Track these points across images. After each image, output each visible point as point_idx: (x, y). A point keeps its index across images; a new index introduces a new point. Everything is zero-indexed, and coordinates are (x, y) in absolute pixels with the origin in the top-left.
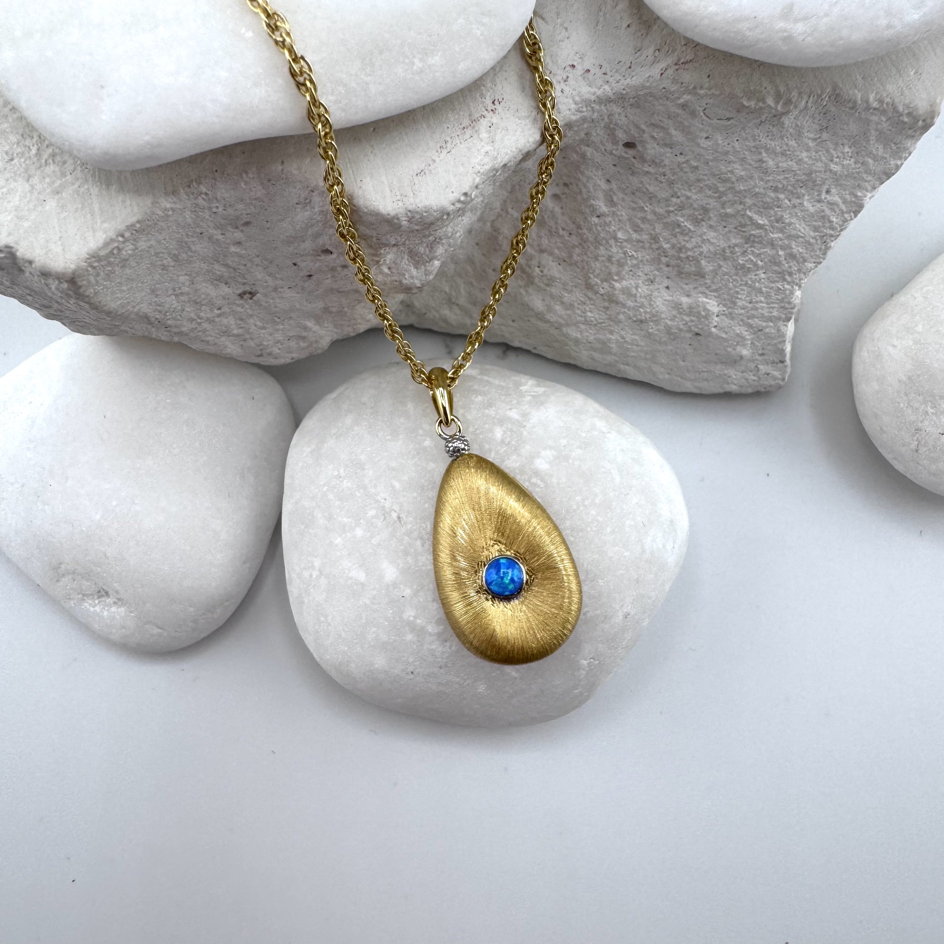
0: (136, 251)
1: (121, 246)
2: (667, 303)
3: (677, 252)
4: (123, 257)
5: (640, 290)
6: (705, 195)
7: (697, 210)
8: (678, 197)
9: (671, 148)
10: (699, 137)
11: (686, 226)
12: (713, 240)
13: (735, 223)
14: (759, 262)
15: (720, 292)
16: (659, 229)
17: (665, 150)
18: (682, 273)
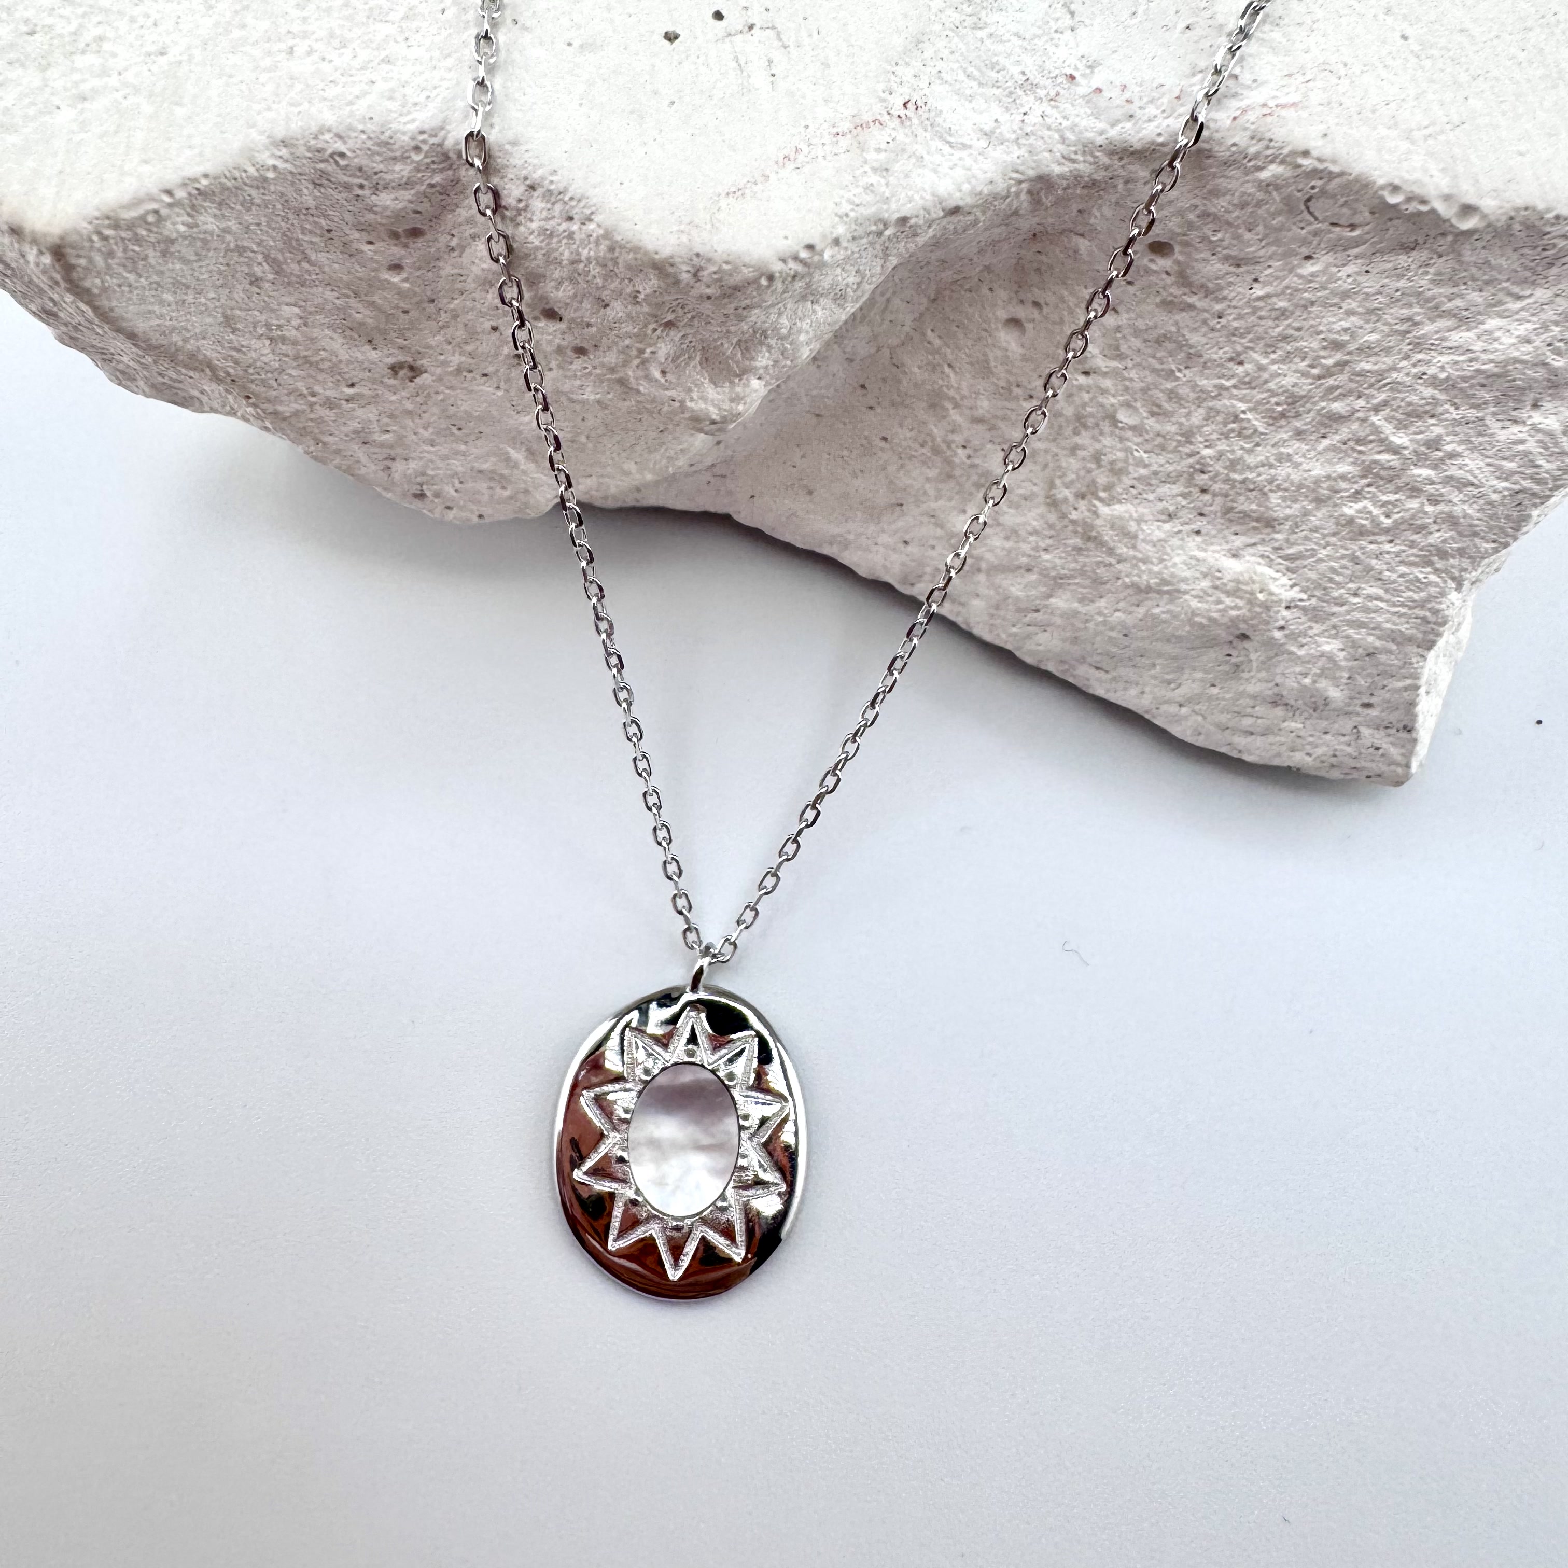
0: (195, 230)
1: (164, 212)
2: (1193, 562)
3: (1225, 468)
4: (166, 233)
5: (1145, 528)
6: (1294, 367)
7: (1273, 394)
8: (1241, 363)
9: (1238, 266)
10: (1293, 253)
11: (1249, 420)
12: (1297, 459)
13: (1345, 432)
14: (1382, 518)
15: (1298, 563)
16: (1197, 418)
17: (1227, 268)
18: (1229, 510)
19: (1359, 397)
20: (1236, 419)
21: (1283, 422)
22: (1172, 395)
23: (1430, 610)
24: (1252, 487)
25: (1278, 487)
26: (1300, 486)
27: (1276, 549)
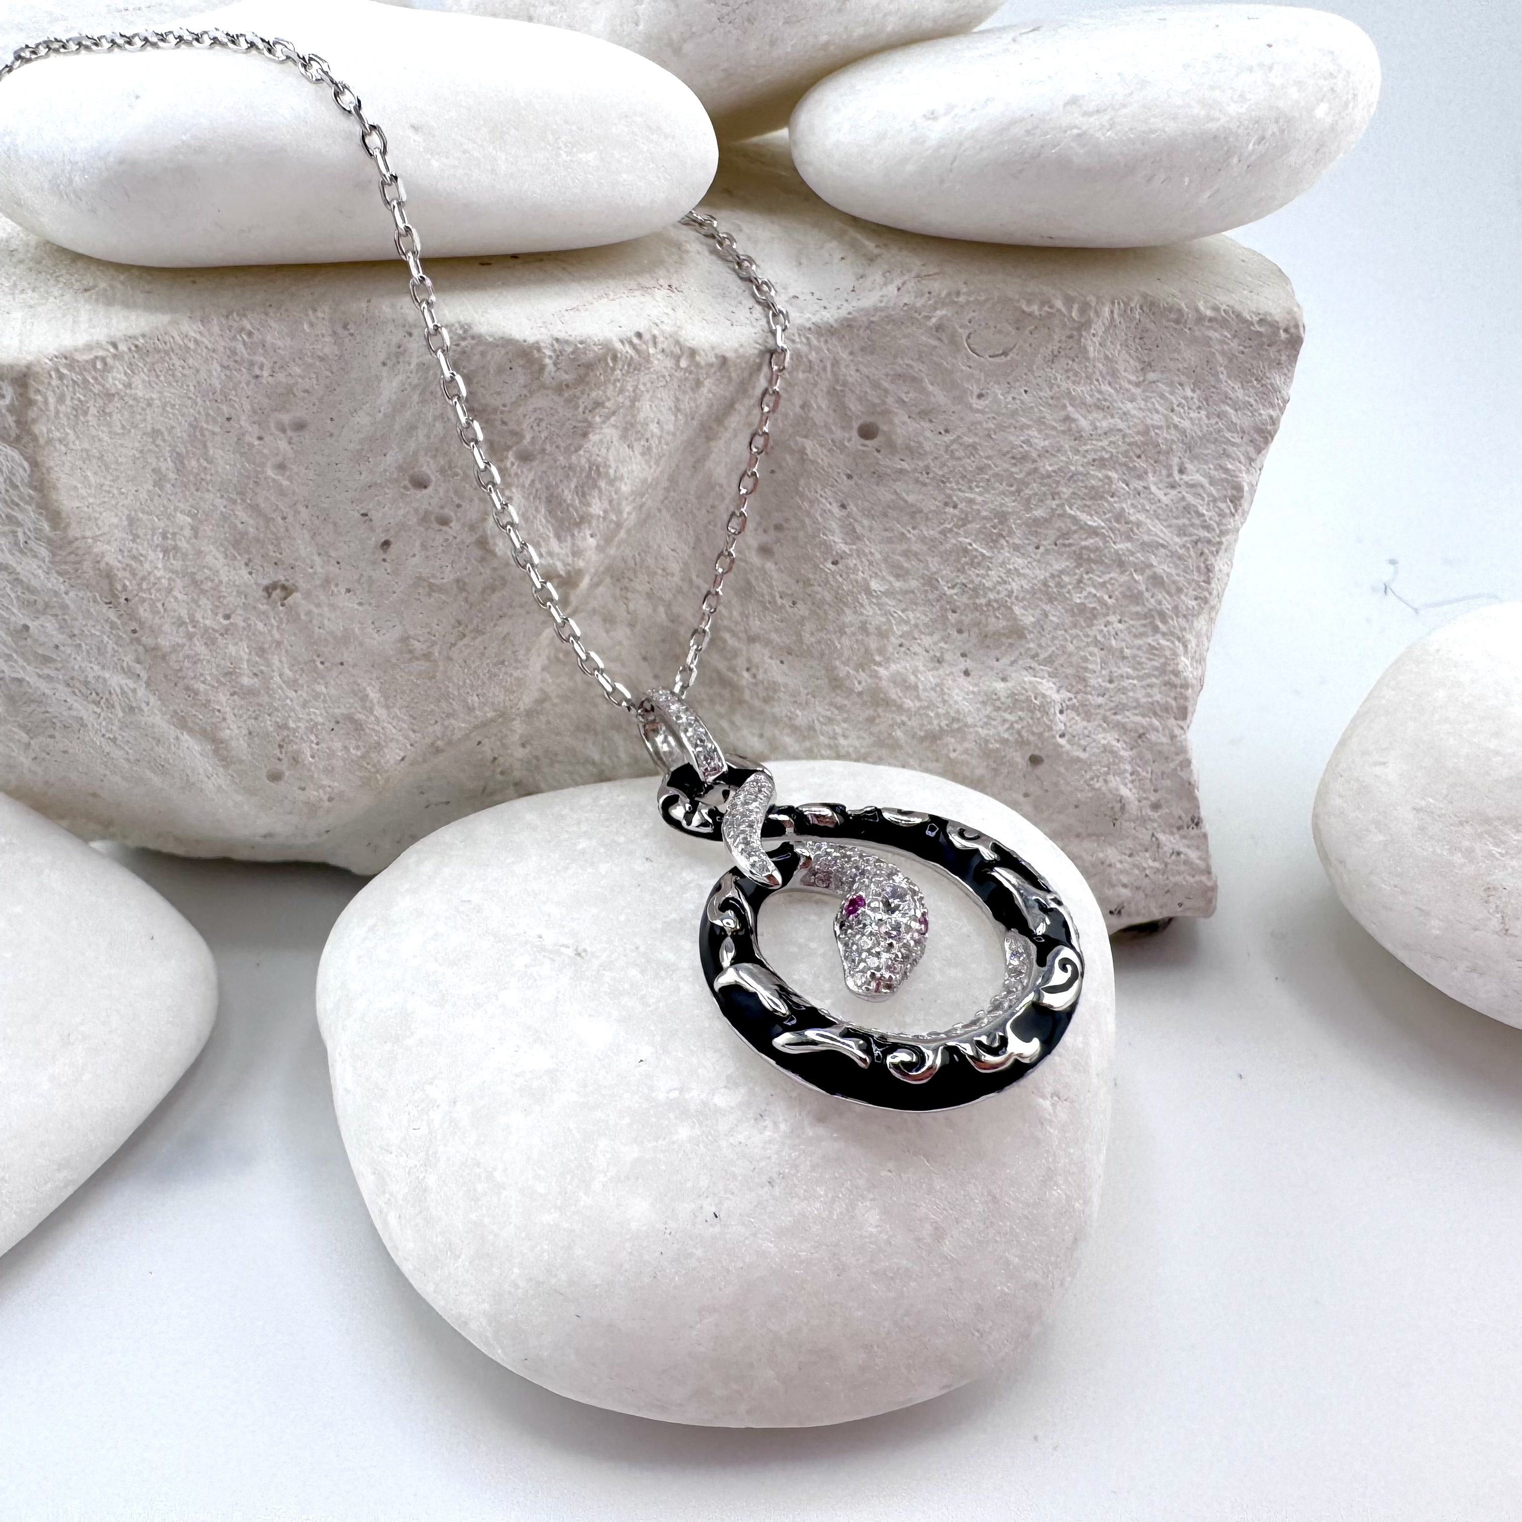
2: (970, 697)
3: (971, 598)
5: (921, 677)
6: (996, 492)
7: (986, 519)
8: (955, 507)
9: (930, 420)
10: (967, 393)
11: (975, 550)
13: (1051, 534)
14: (1106, 597)
15: (1055, 664)
16: (934, 565)
18: (983, 637)
20: (965, 553)
21: (1002, 542)
22: (909, 554)
23: (1171, 672)
24: (995, 605)
26: (1033, 592)
27: (1034, 656)
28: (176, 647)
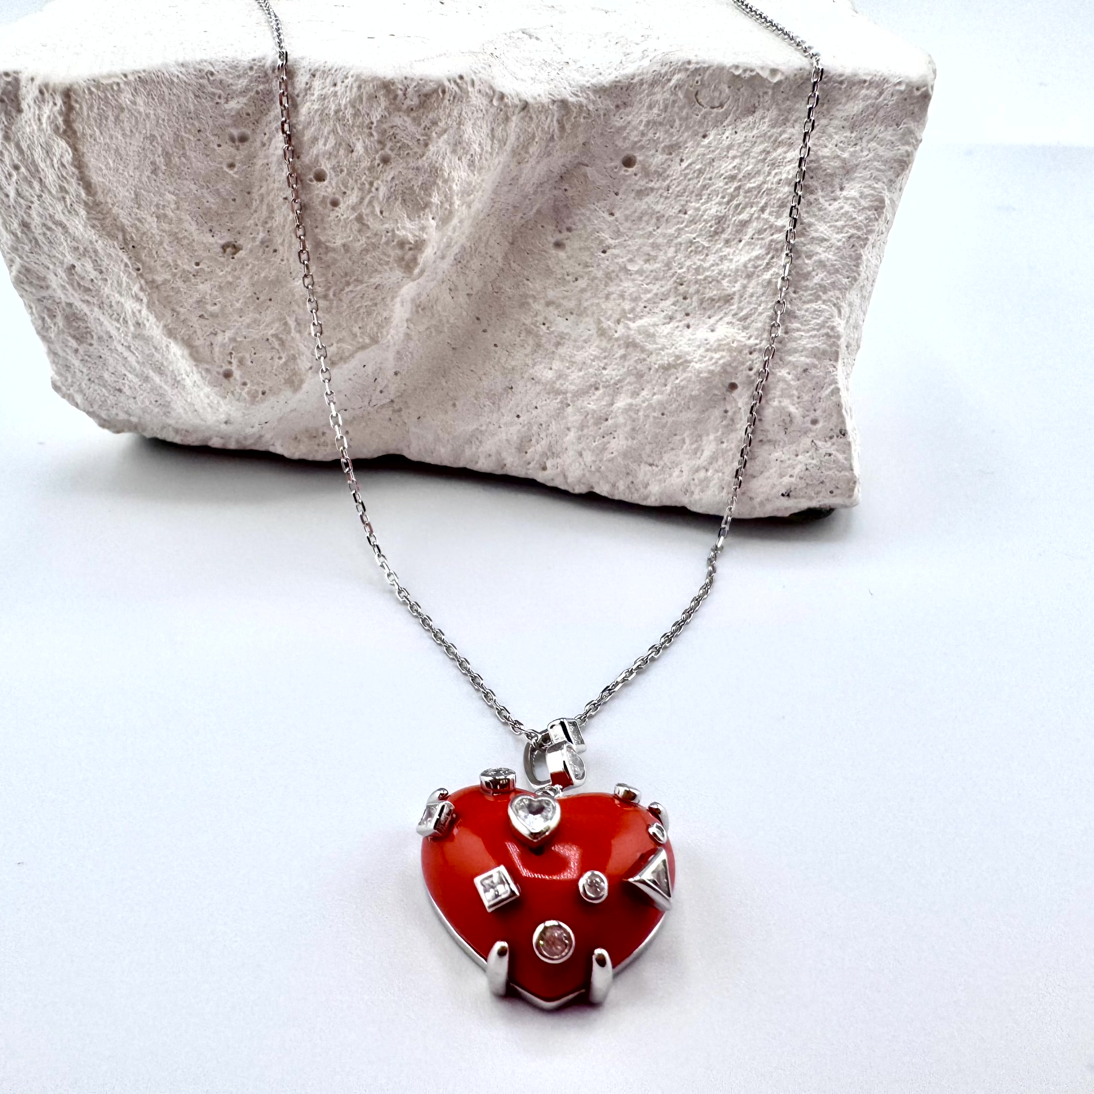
6: (713, 202)
7: (706, 221)
8: (685, 213)
9: (671, 154)
10: (696, 134)
11: (698, 242)
12: (731, 257)
13: (750, 231)
15: (748, 321)
16: (671, 252)
17: (665, 157)
18: (701, 302)
19: (752, 207)
20: (691, 243)
21: (717, 237)
22: (655, 246)
23: (828, 327)
24: (710, 279)
25: (725, 276)
26: (737, 270)
27: (734, 315)
28: (166, 282)
